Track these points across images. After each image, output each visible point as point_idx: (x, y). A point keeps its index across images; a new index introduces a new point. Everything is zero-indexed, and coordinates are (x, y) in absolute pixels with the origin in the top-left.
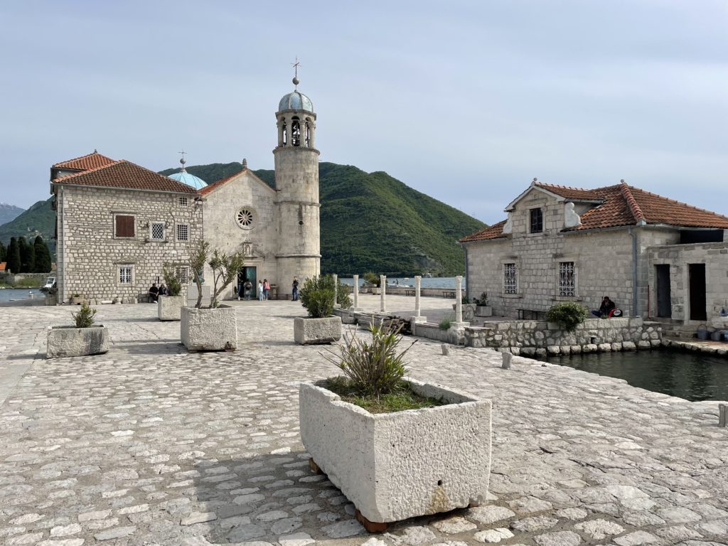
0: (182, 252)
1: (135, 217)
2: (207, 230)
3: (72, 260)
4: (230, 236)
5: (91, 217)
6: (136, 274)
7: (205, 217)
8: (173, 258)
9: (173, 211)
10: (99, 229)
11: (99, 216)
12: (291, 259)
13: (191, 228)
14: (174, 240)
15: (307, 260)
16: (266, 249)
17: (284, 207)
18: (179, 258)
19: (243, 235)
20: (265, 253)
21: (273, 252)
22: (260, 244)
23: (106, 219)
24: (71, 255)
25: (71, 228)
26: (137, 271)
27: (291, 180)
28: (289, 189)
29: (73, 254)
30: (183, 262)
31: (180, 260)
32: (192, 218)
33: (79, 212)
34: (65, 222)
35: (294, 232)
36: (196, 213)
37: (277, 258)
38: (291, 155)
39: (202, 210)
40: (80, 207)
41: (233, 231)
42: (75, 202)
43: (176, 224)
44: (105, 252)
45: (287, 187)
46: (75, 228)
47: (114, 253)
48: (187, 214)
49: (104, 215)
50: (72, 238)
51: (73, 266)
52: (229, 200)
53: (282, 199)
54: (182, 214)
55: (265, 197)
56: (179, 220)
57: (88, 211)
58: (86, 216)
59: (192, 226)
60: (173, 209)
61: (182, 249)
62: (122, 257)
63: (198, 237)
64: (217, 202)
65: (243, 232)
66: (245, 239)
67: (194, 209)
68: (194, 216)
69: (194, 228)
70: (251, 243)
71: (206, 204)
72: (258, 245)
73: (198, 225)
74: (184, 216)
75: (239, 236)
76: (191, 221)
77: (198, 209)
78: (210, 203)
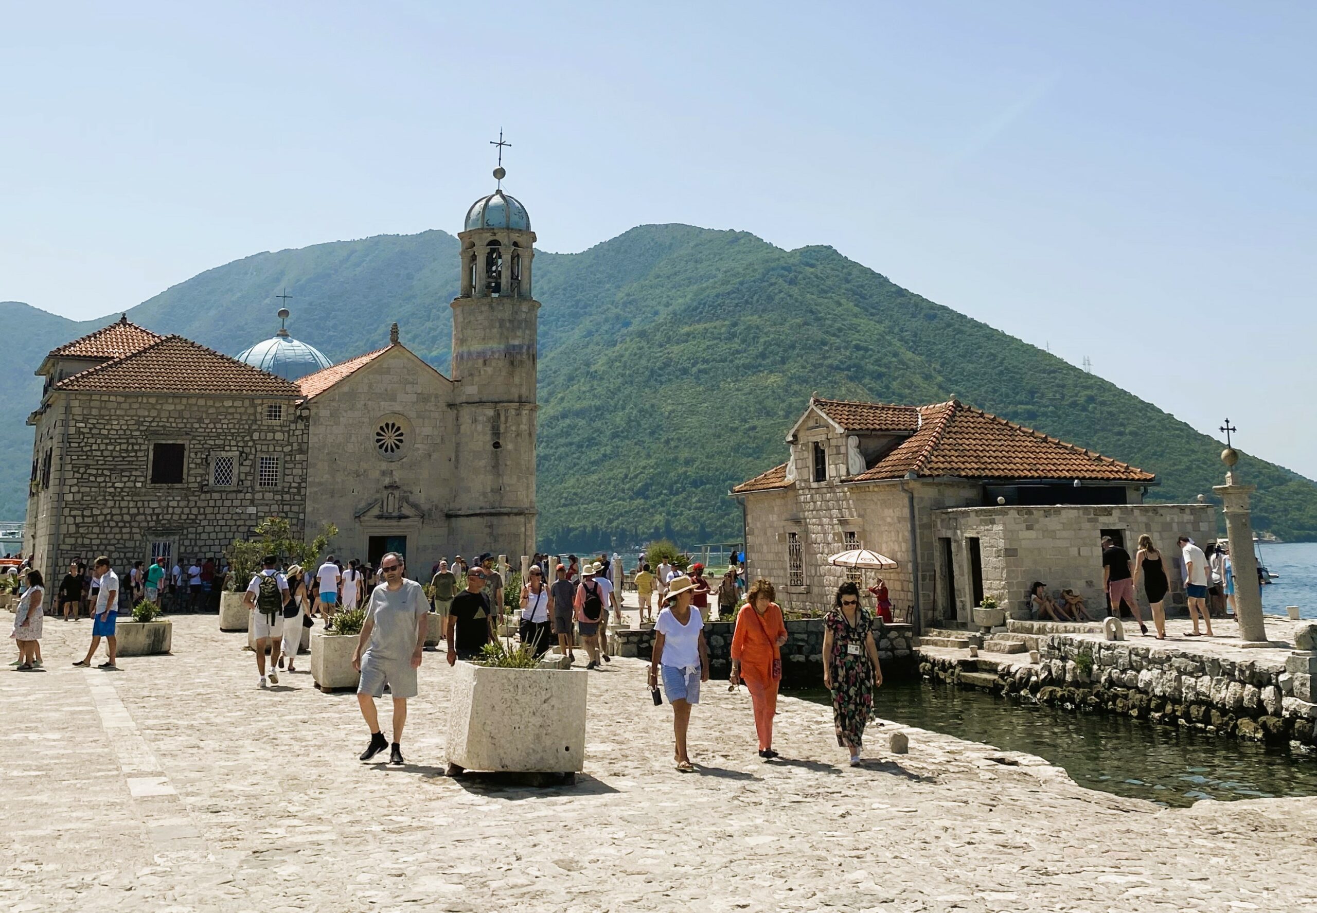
0: (267, 509)
1: (186, 446)
2: (314, 465)
4: (358, 476)
5: (111, 448)
7: (313, 441)
8: (248, 523)
9: (255, 430)
10: (122, 471)
11: (124, 447)
13: (286, 462)
14: (253, 487)
16: (429, 500)
17: (466, 412)
18: (259, 522)
19: (384, 473)
20: (426, 507)
21: (443, 506)
22: (418, 490)
23: (136, 451)
24: (71, 519)
26: (182, 549)
29: (76, 516)
32: (290, 444)
33: (91, 441)
34: (66, 460)
37: (450, 517)
39: (307, 427)
40: (93, 432)
41: (363, 466)
42: (87, 423)
43: (259, 454)
44: (128, 513)
46: (82, 470)
47: (144, 514)
48: (279, 436)
49: (133, 444)
50: (76, 489)
52: (360, 406)
53: (462, 399)
54: (270, 436)
55: (430, 396)
56: (265, 448)
57: (106, 437)
58: (103, 447)
59: (288, 458)
60: (254, 427)
61: (267, 505)
62: (158, 521)
63: (298, 480)
64: (337, 410)
65: (383, 466)
66: (387, 480)
67: (293, 426)
68: (293, 439)
69: (292, 461)
70: (398, 488)
71: (318, 414)
72: (411, 492)
73: (298, 457)
74: (273, 439)
75: (375, 474)
76: (287, 449)
77: (301, 425)
78: (325, 413)
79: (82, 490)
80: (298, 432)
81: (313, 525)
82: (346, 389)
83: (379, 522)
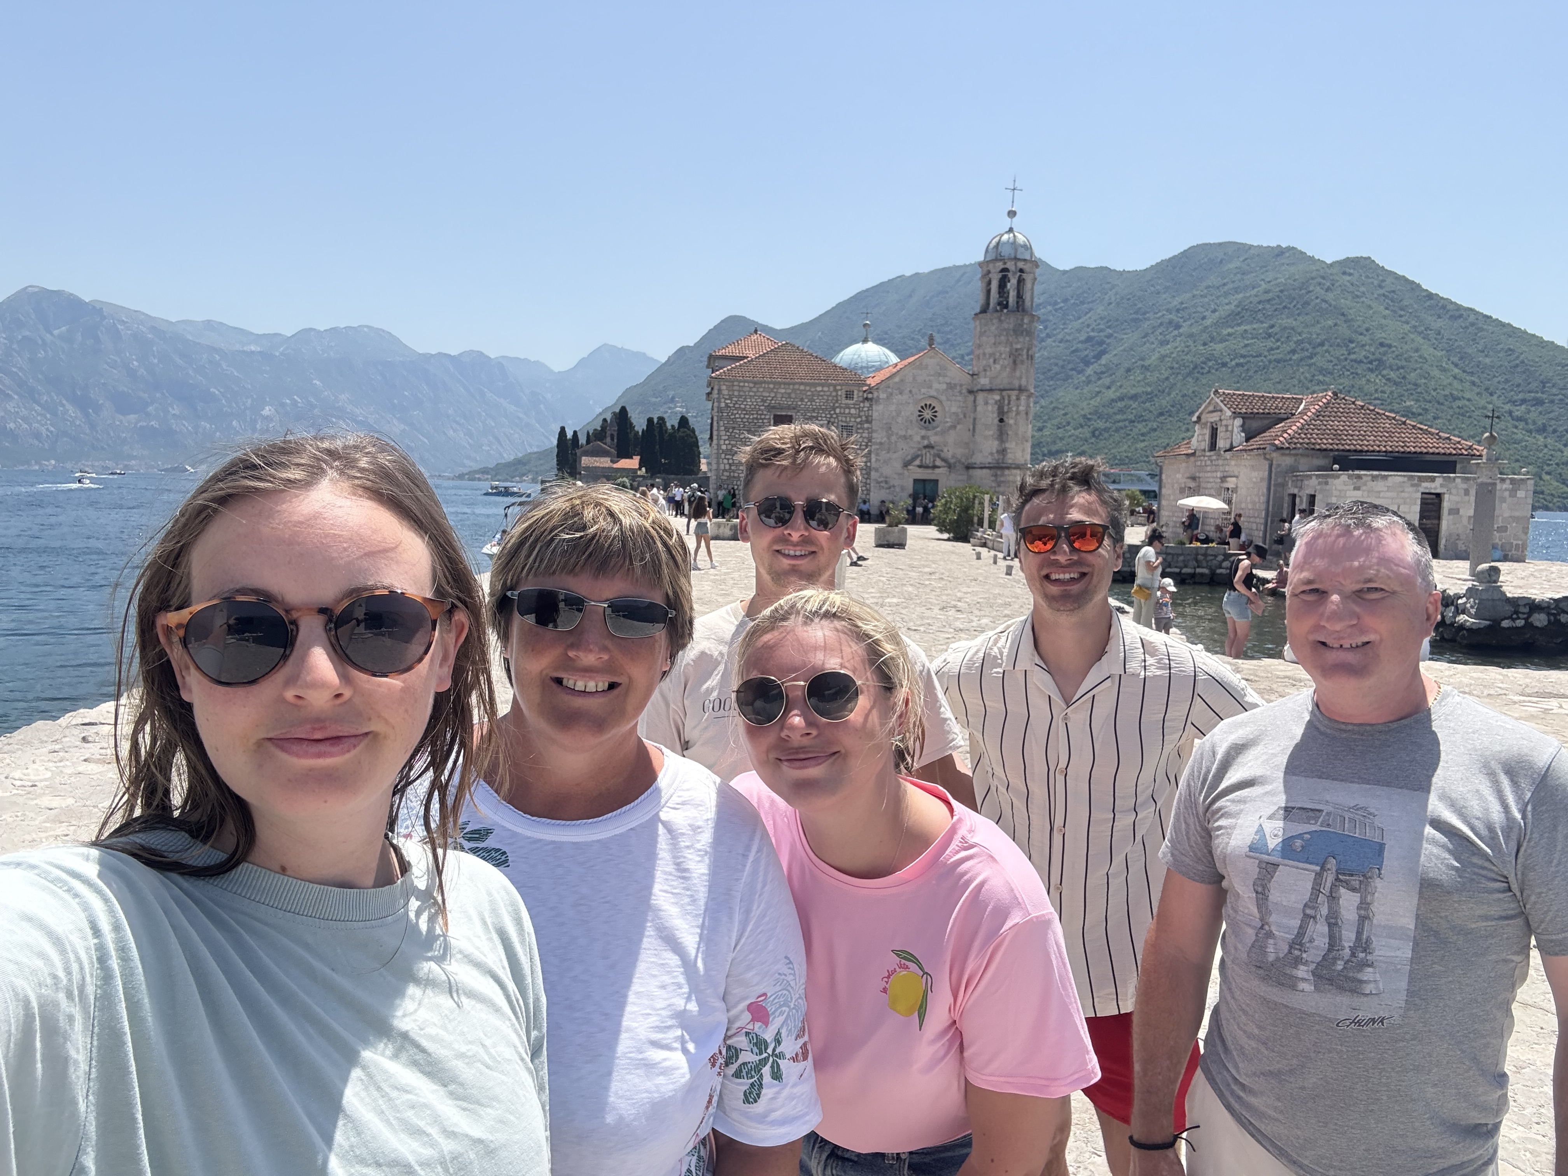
2: (876, 431)
3: (727, 467)
4: (906, 439)
5: (747, 416)
7: (875, 415)
9: (837, 407)
11: (755, 416)
12: (985, 471)
13: (858, 428)
15: (1007, 472)
16: (953, 457)
17: (981, 397)
19: (923, 438)
20: (952, 461)
21: (963, 460)
22: (945, 450)
23: (763, 419)
24: (726, 461)
25: (727, 429)
27: (991, 360)
28: (988, 373)
29: (728, 459)
32: (860, 417)
33: (735, 412)
34: (721, 423)
35: (991, 433)
37: (968, 467)
38: (993, 324)
39: (871, 405)
40: (737, 406)
41: (910, 432)
42: (731, 400)
43: (840, 423)
45: (985, 370)
46: (731, 430)
48: (853, 411)
49: (761, 415)
50: (727, 442)
51: (728, 474)
52: (907, 391)
53: (979, 387)
54: (847, 411)
55: (955, 385)
56: (844, 419)
57: (744, 409)
58: (742, 416)
59: (859, 426)
60: (837, 405)
63: (866, 440)
64: (891, 394)
65: (923, 432)
66: (926, 442)
67: (862, 405)
68: (862, 414)
69: (861, 428)
70: (933, 447)
71: (878, 397)
72: (942, 451)
73: (866, 426)
74: (849, 413)
75: (917, 438)
76: (859, 420)
77: (867, 404)
78: (883, 396)
79: (732, 442)
80: (866, 409)
81: (877, 470)
82: (897, 379)
83: (920, 470)
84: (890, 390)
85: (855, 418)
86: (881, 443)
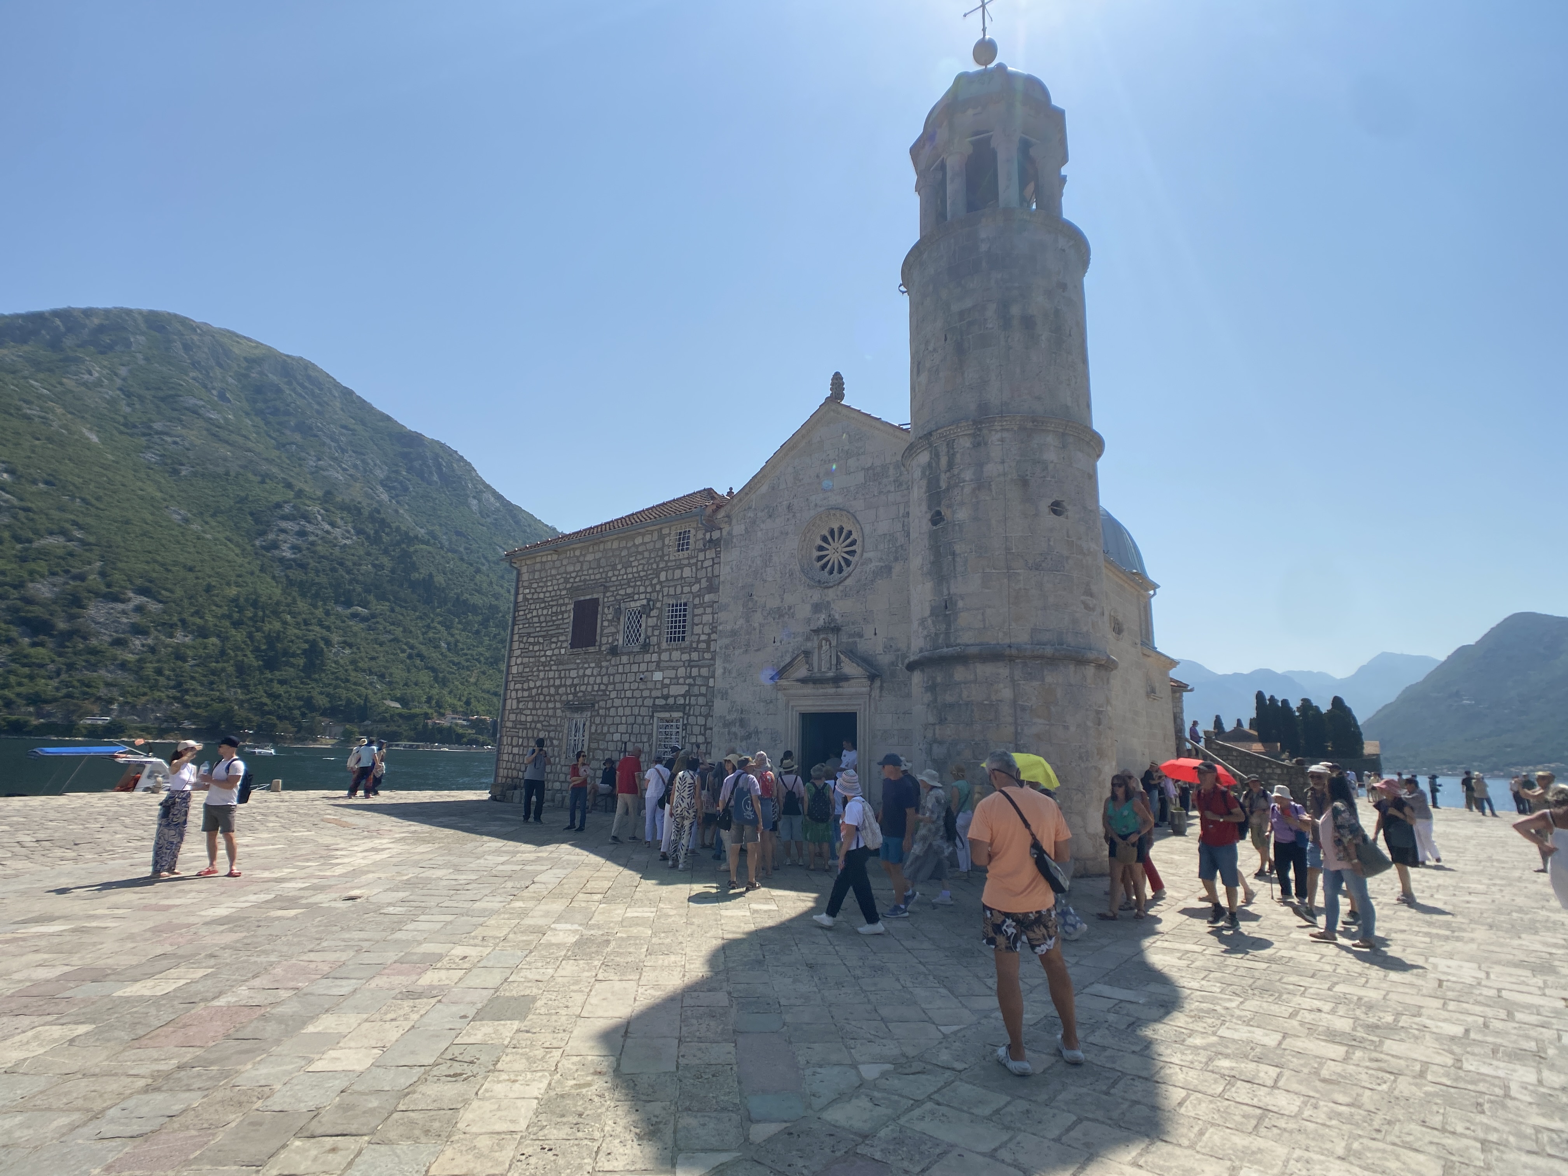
0: (672, 673)
1: (601, 600)
2: (728, 607)
3: (515, 704)
4: (781, 616)
5: (545, 612)
6: (591, 734)
7: (724, 571)
8: (655, 693)
9: (662, 569)
10: (552, 636)
11: (554, 610)
13: (695, 606)
14: (659, 644)
16: (886, 647)
18: (665, 691)
19: (817, 607)
23: (562, 613)
24: (515, 694)
25: (519, 638)
26: (593, 730)
29: (517, 691)
30: (671, 701)
31: (666, 697)
32: (698, 581)
33: (532, 607)
35: (923, 559)
36: (706, 564)
39: (718, 553)
40: (534, 596)
41: (790, 599)
42: (531, 588)
43: (666, 600)
44: (554, 685)
47: (565, 686)
48: (687, 572)
49: (560, 605)
52: (783, 509)
54: (677, 574)
56: (672, 592)
57: (543, 601)
58: (540, 612)
59: (697, 601)
60: (662, 565)
61: (673, 668)
62: (575, 694)
63: (707, 630)
64: (754, 522)
65: (816, 596)
66: (821, 619)
67: (701, 556)
68: (702, 574)
69: (701, 605)
70: (837, 630)
71: (730, 533)
72: (861, 636)
73: (707, 598)
74: (682, 578)
75: (804, 611)
76: (695, 588)
77: (710, 554)
78: (738, 529)
80: (707, 563)
81: (724, 695)
82: (764, 489)
83: (808, 689)
84: (751, 514)
85: (691, 585)
86: (734, 633)
